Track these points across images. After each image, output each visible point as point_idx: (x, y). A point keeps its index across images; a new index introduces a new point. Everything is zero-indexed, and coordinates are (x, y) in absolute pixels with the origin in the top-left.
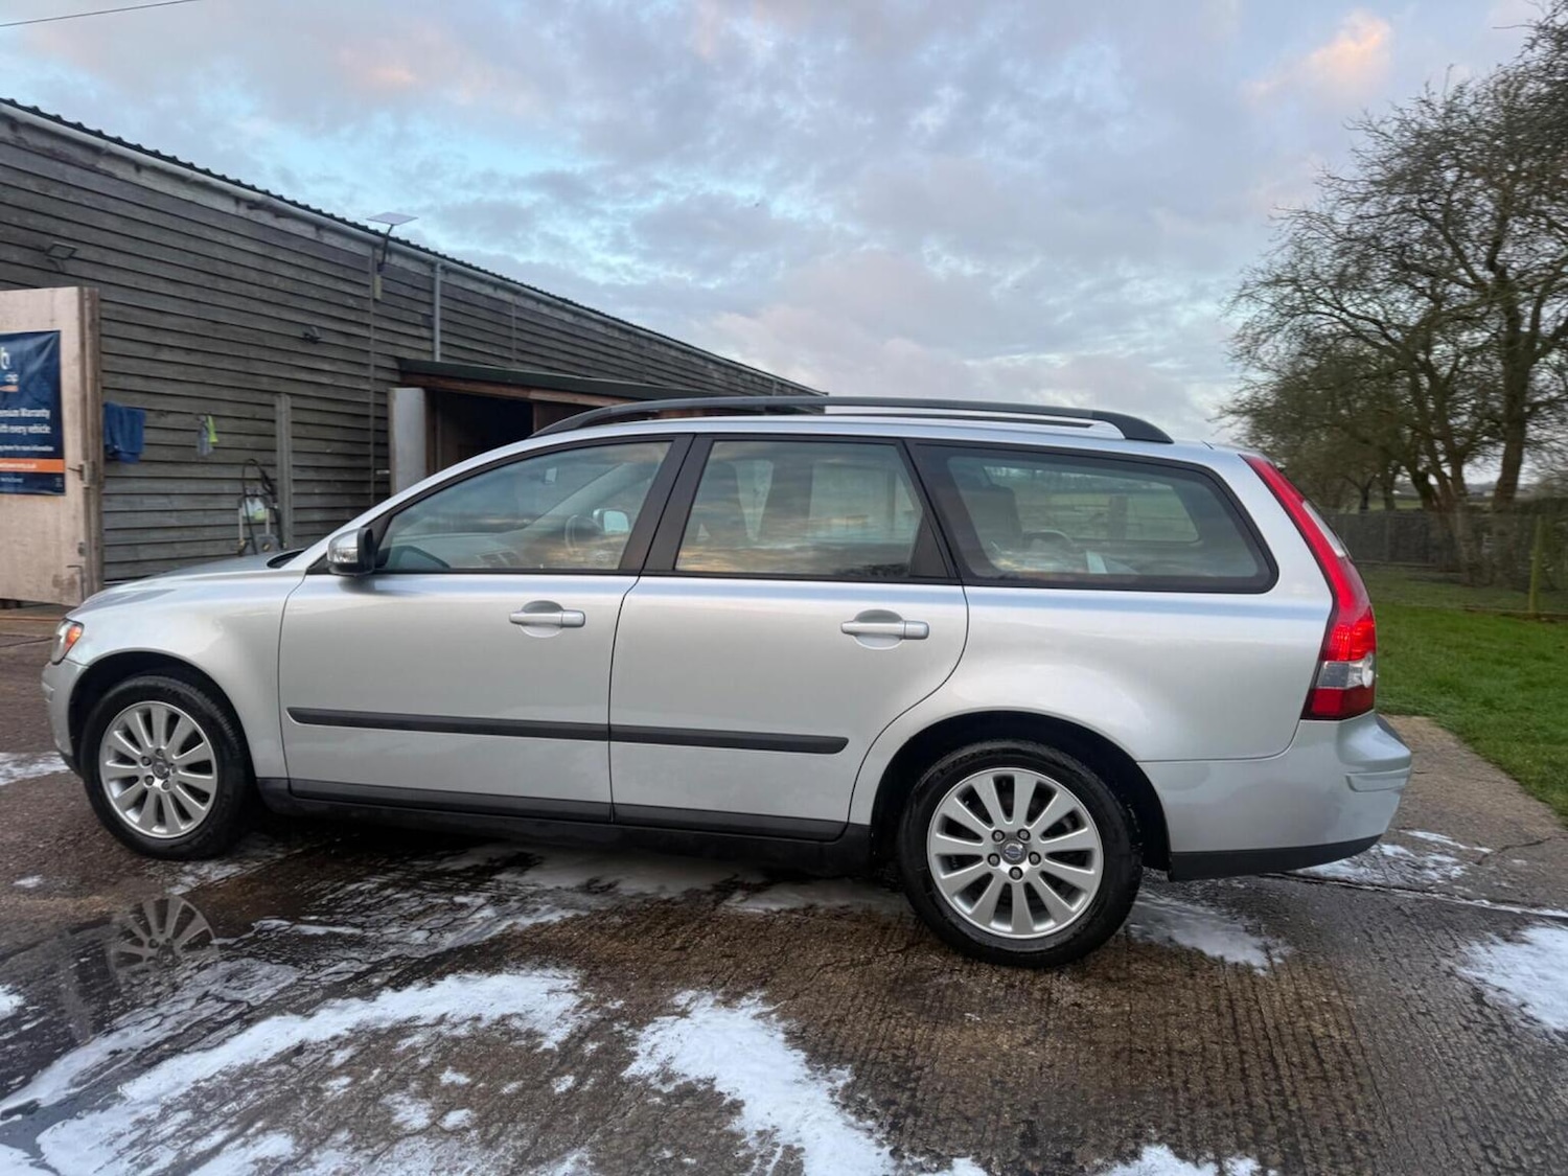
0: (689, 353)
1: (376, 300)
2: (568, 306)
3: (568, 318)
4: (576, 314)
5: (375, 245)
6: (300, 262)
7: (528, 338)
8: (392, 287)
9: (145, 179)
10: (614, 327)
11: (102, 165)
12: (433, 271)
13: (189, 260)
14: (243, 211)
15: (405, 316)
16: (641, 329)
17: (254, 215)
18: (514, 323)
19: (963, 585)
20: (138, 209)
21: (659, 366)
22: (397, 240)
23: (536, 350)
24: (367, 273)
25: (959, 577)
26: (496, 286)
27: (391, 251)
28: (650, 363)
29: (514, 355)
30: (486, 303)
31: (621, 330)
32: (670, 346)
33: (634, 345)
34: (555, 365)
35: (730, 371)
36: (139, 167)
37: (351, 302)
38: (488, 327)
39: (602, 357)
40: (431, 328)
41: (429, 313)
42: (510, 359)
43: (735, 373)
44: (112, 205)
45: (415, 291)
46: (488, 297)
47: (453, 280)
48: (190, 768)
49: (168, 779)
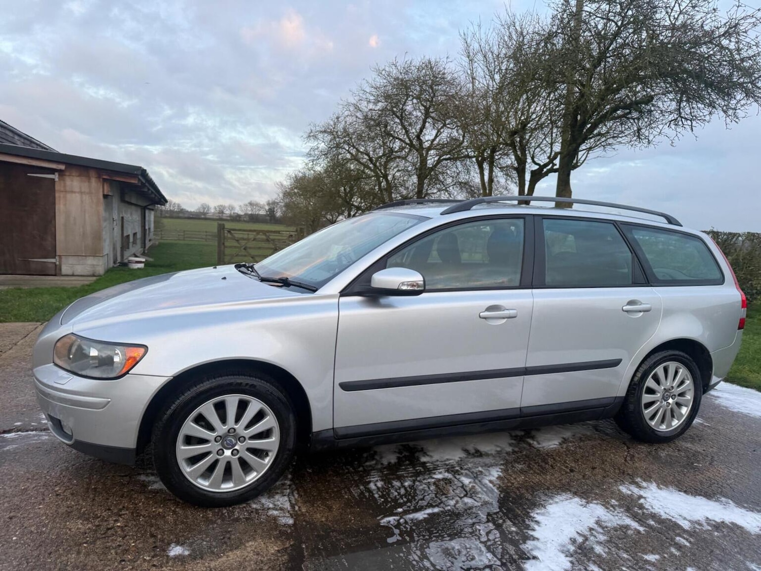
19: (651, 286)
25: (649, 283)
48: (253, 437)
49: (236, 447)
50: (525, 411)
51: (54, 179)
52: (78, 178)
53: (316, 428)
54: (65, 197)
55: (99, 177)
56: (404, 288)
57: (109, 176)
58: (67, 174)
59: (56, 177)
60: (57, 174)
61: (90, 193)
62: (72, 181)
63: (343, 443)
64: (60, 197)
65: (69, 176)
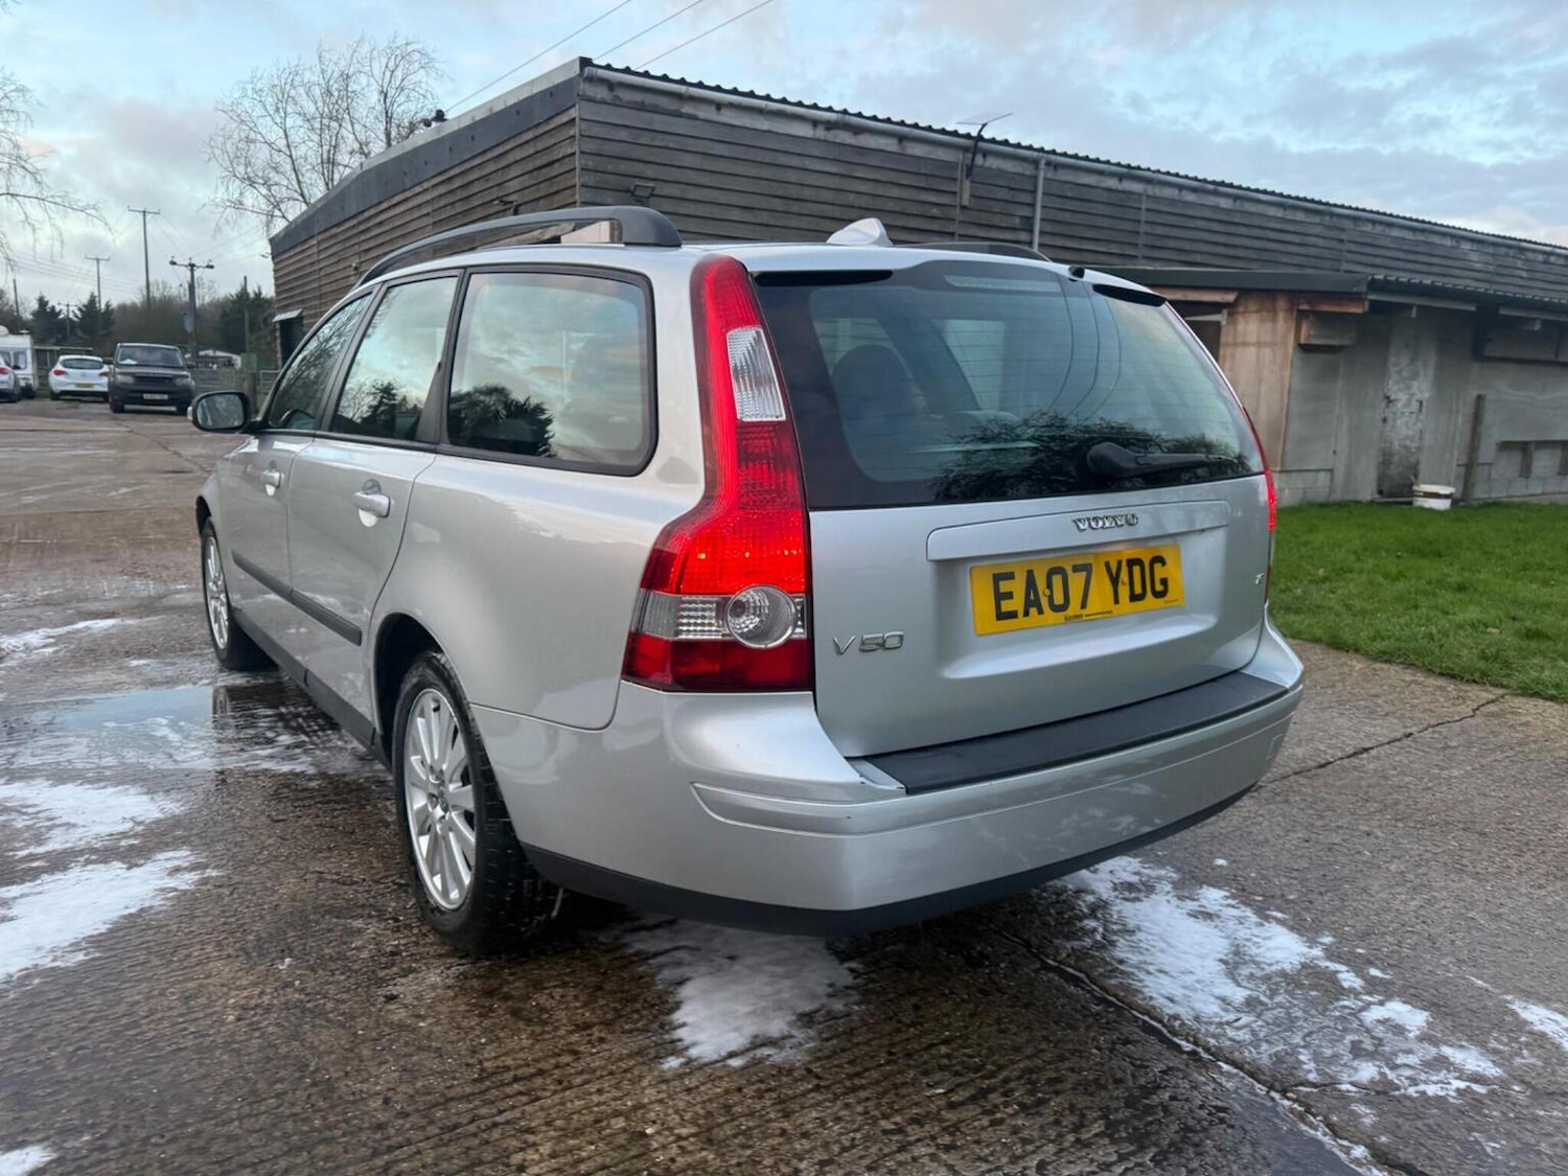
0: (1423, 231)
1: (963, 208)
2: (1221, 189)
3: (1224, 203)
4: (1236, 198)
5: (965, 149)
6: (877, 176)
8: (984, 191)
9: (726, 117)
10: (1296, 208)
11: (687, 109)
12: (1037, 168)
13: (763, 187)
14: (821, 133)
15: (997, 220)
17: (831, 136)
18: (1143, 217)
20: (716, 145)
21: (1368, 250)
22: (993, 141)
23: (1171, 243)
24: (955, 179)
26: (1121, 177)
27: (985, 154)
28: (1352, 247)
29: (1143, 252)
30: (1105, 197)
31: (1308, 211)
32: (1390, 225)
33: (1329, 228)
34: (1198, 258)
35: (1503, 251)
36: (719, 106)
37: (935, 211)
38: (1106, 223)
40: (1031, 231)
41: (1029, 215)
42: (1136, 257)
44: (692, 144)
45: (1012, 192)
46: (1110, 190)
47: (1063, 175)
51: (1218, 323)
52: (1258, 316)
54: (1233, 356)
55: (1290, 310)
57: (1309, 303)
58: (1241, 309)
59: (1221, 317)
60: (1225, 312)
61: (1272, 345)
62: (1246, 322)
64: (1226, 356)
65: (1245, 312)
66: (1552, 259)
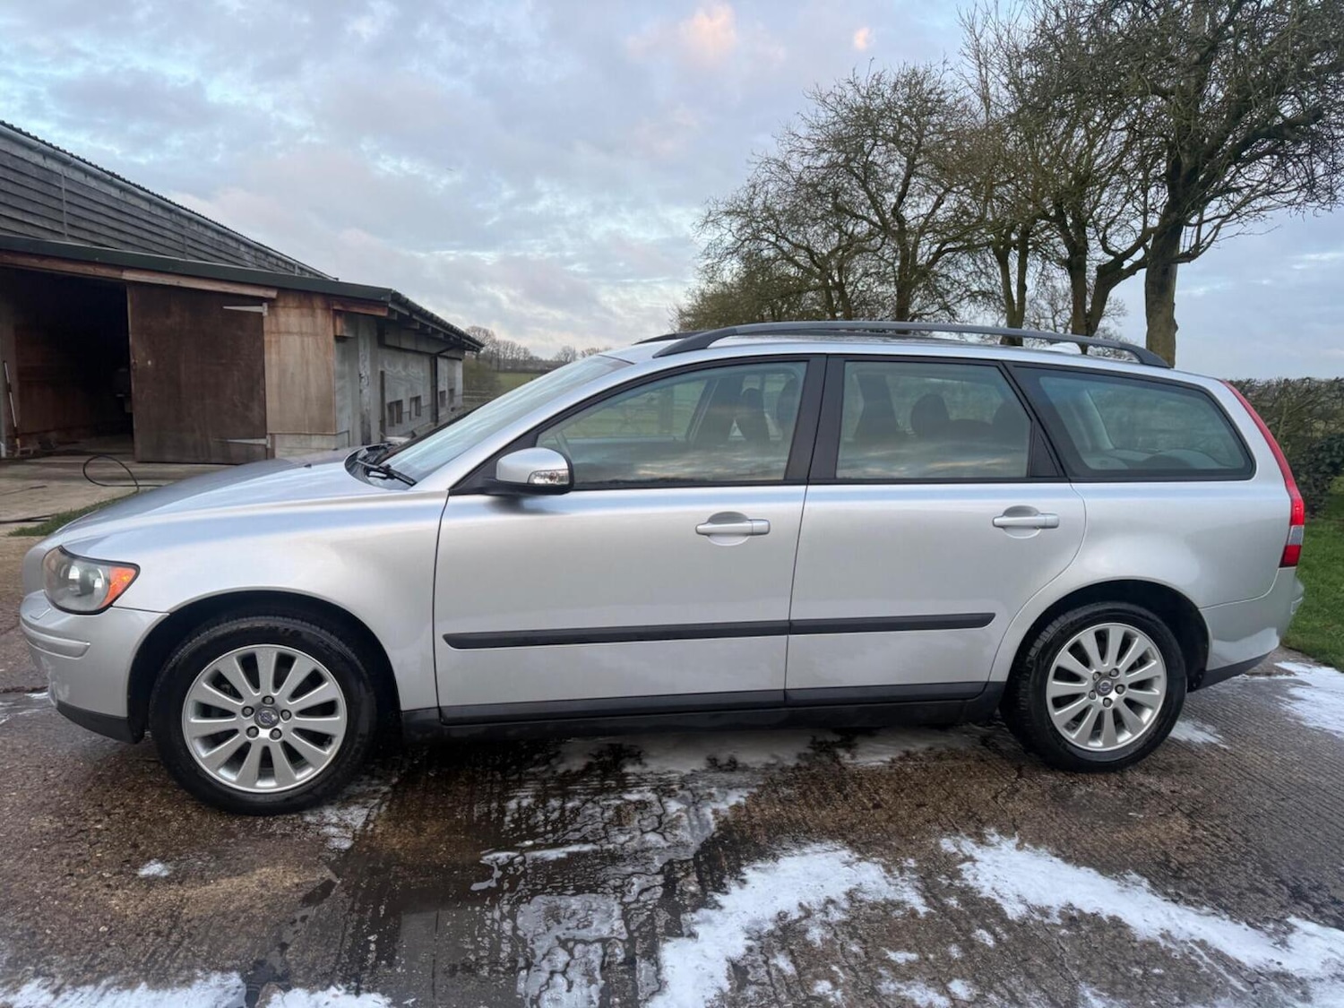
2: (116, 180)
4: (122, 189)
7: (77, 211)
10: (158, 205)
16: (182, 208)
18: (65, 197)
19: (1070, 481)
21: (197, 246)
23: (84, 224)
25: (1066, 475)
26: (45, 155)
28: (189, 242)
29: (67, 230)
30: (35, 172)
31: (164, 208)
32: (206, 226)
33: (176, 224)
34: (104, 241)
35: (259, 254)
38: (38, 198)
39: (146, 235)
42: (61, 234)
43: (263, 256)
46: (37, 166)
47: (2, 145)
48: (306, 712)
49: (278, 727)
50: (794, 696)
51: (261, 314)
52: (297, 311)
53: (406, 704)
54: (278, 342)
55: (327, 308)
56: (538, 481)
57: (342, 305)
58: (281, 304)
59: (264, 309)
60: (265, 305)
61: (315, 334)
62: (288, 316)
63: (457, 732)
64: (270, 341)
65: (284, 307)
66: (280, 263)
